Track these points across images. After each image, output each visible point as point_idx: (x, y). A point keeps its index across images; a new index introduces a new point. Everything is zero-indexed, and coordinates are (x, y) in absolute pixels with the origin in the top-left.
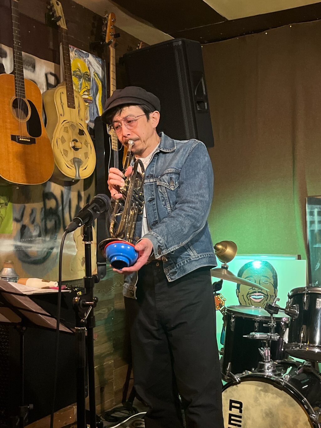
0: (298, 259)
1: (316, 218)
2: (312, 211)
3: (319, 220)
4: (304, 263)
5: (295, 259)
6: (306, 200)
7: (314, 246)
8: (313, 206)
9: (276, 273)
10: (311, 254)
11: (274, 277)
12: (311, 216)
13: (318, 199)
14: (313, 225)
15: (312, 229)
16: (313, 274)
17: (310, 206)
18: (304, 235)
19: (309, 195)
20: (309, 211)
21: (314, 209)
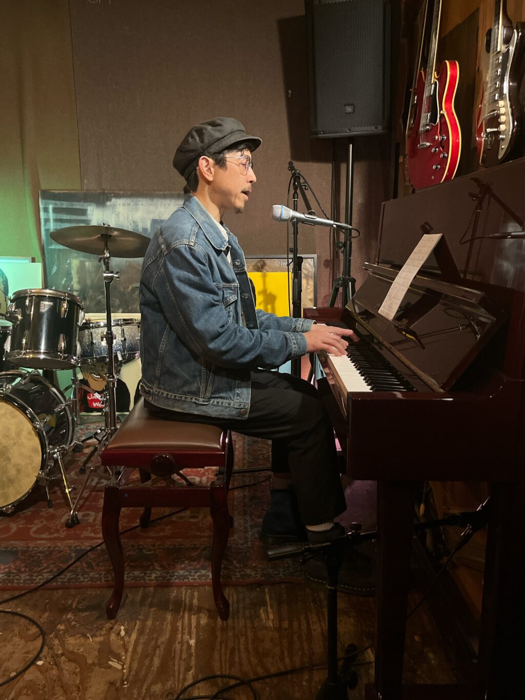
0: (32, 262)
1: (51, 216)
2: (46, 207)
3: (55, 218)
4: (39, 266)
5: (28, 261)
6: (40, 193)
7: (50, 247)
8: (47, 201)
9: (6, 278)
10: (47, 256)
11: (5, 283)
12: (46, 213)
13: (53, 193)
14: (48, 223)
15: (47, 228)
16: (49, 278)
17: (44, 201)
18: (38, 235)
19: (43, 187)
20: (44, 206)
21: (49, 204)
